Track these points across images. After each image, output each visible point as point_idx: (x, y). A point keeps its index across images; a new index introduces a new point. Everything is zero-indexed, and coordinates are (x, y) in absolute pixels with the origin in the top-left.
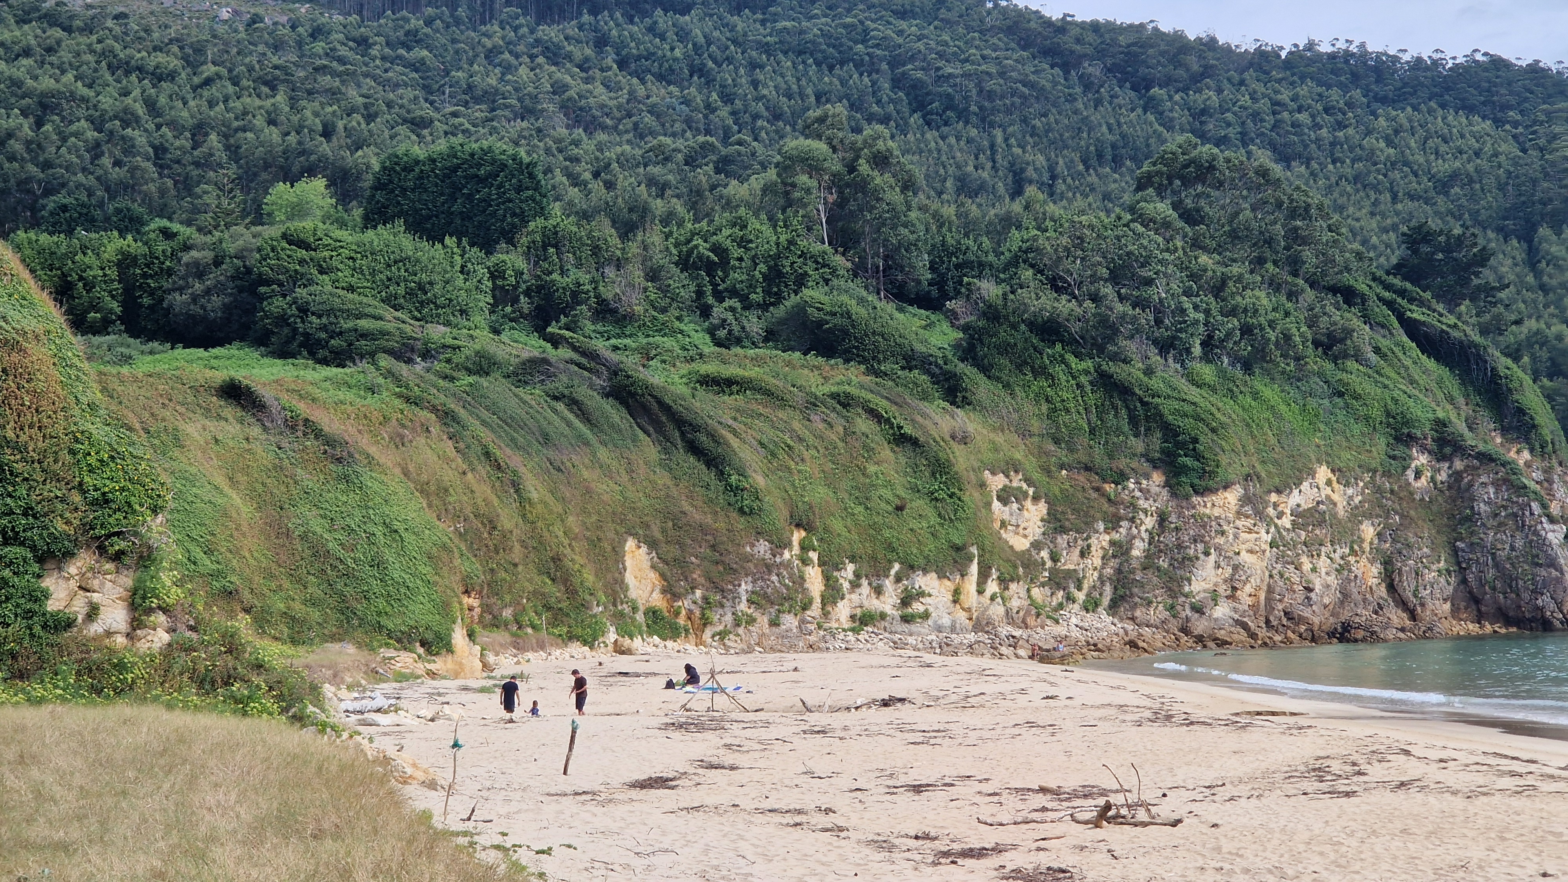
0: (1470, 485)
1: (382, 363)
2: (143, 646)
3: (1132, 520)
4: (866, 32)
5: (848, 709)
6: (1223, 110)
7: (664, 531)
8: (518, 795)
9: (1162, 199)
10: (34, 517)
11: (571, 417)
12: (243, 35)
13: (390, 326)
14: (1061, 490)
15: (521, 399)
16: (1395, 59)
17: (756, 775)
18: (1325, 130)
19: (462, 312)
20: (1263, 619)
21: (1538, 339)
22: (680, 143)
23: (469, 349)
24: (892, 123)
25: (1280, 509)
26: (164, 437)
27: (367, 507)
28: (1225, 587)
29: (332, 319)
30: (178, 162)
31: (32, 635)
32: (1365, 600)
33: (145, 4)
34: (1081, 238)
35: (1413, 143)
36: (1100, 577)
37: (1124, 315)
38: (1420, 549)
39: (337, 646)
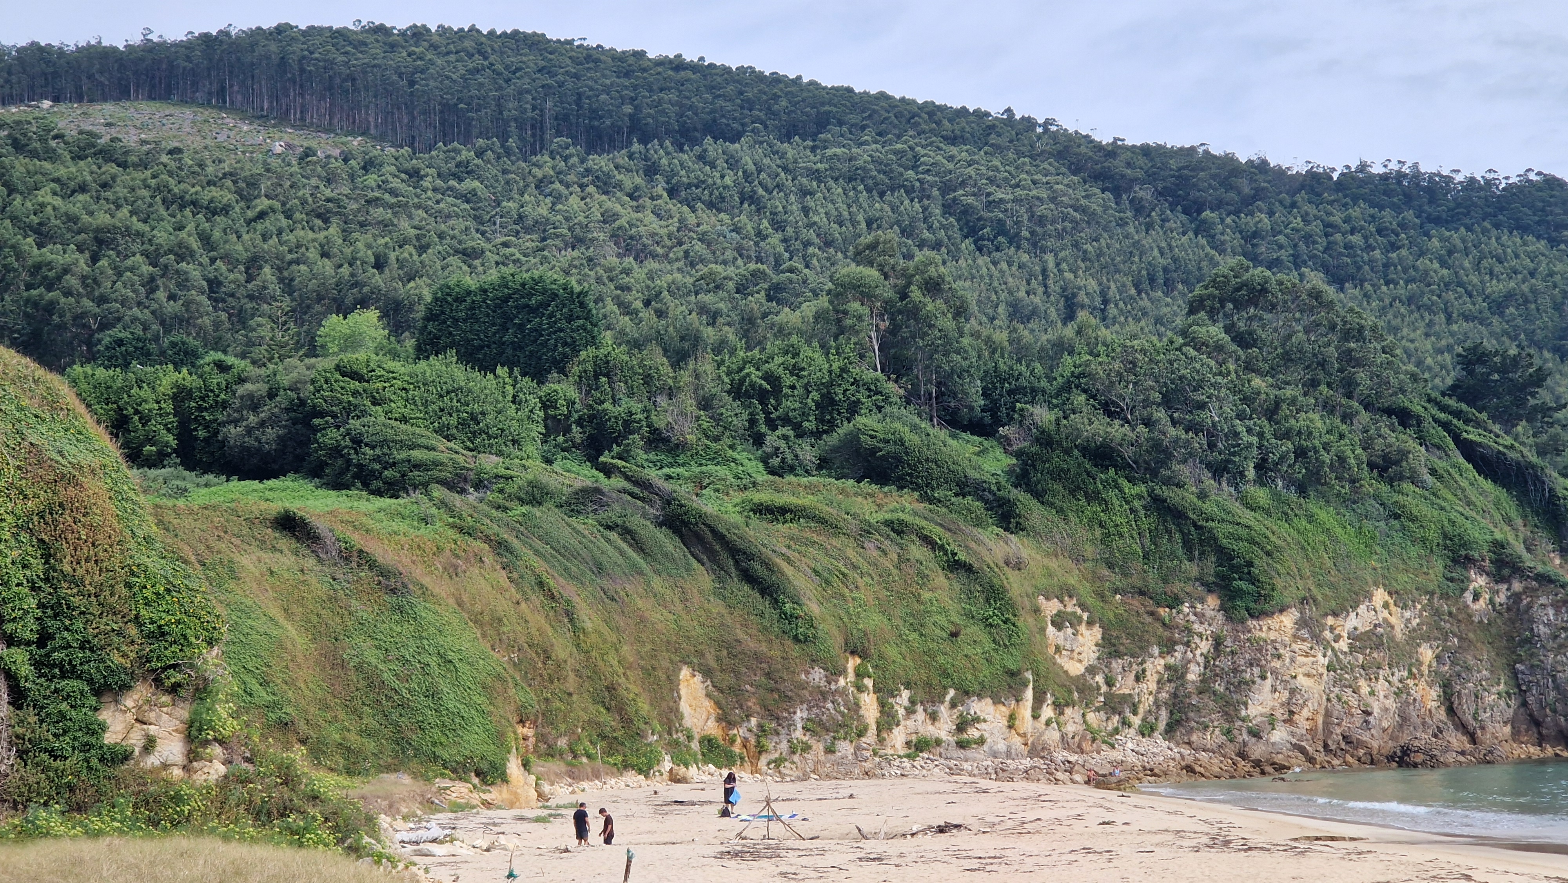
0: (1529, 606)
1: (436, 494)
2: (199, 778)
3: (1187, 644)
4: (916, 158)
5: (904, 836)
6: (1275, 233)
7: (718, 659)
9: (1214, 322)
10: (91, 650)
11: (624, 546)
12: (295, 169)
13: (443, 457)
14: (1116, 615)
15: (574, 529)
16: (1448, 179)
18: (1377, 252)
19: (514, 442)
20: (1322, 743)
22: (731, 271)
23: (522, 479)
24: (944, 249)
25: (1337, 632)
26: (219, 569)
27: (421, 638)
28: (1282, 711)
29: (386, 450)
30: (232, 295)
31: (90, 768)
32: (1424, 723)
33: (198, 138)
34: (1133, 363)
35: (1467, 264)
36: (1156, 702)
37: (1177, 440)
38: (1479, 672)
39: (392, 777)
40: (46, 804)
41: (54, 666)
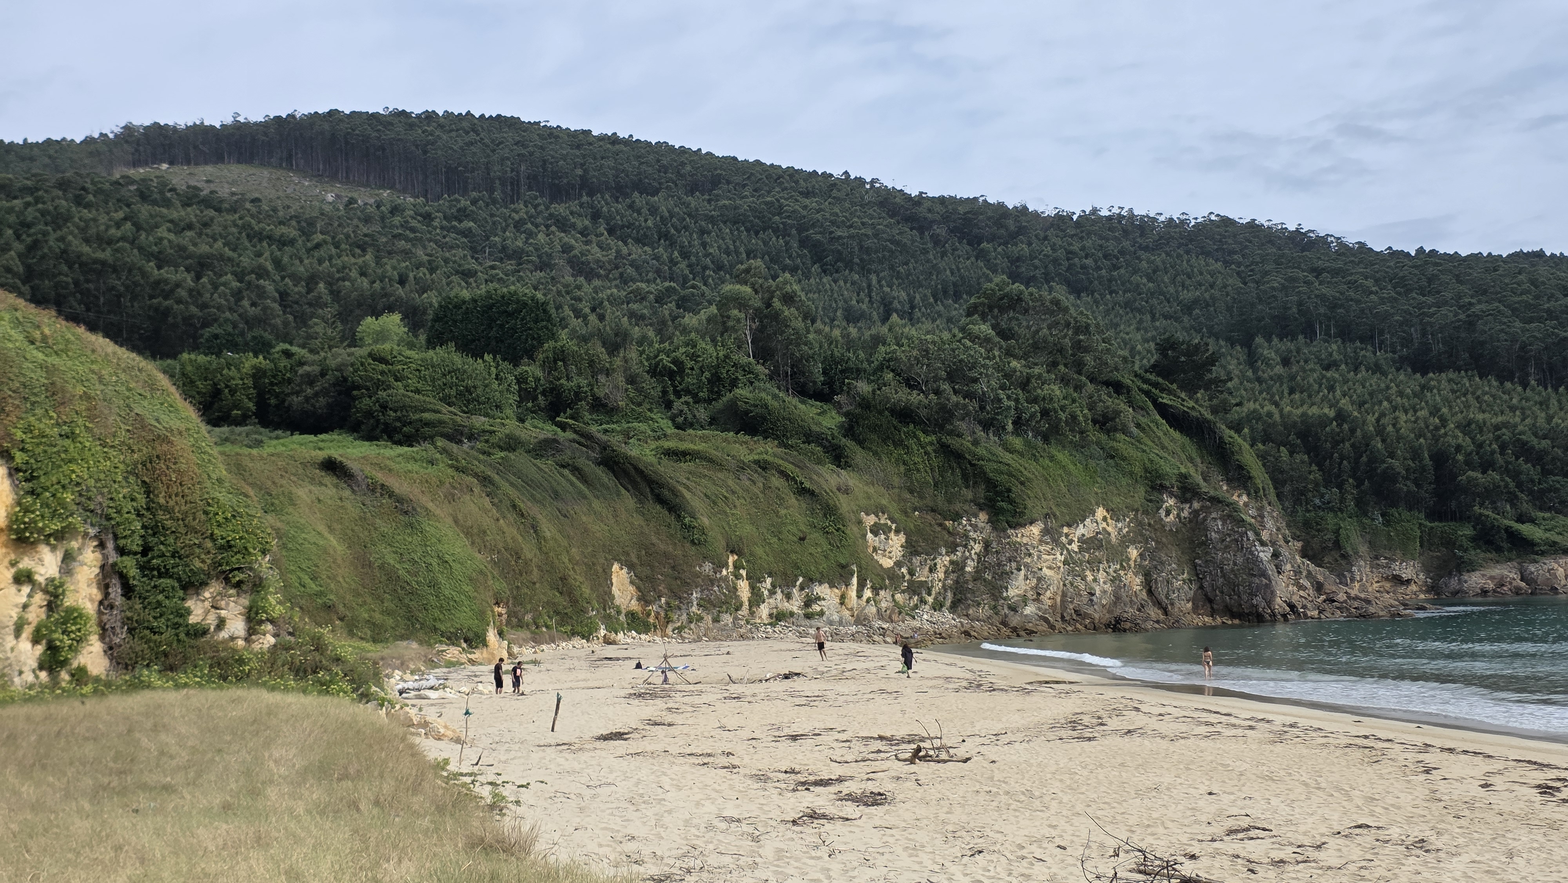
0: (1205, 519)
1: (439, 444)
2: (256, 647)
3: (965, 546)
4: (781, 207)
5: (761, 681)
6: (1032, 258)
7: (639, 557)
8: (516, 747)
9: (985, 322)
10: (180, 558)
11: (574, 479)
12: (342, 213)
13: (446, 417)
14: (915, 526)
15: (538, 467)
16: (1154, 220)
17: (686, 729)
18: (1104, 271)
19: (497, 407)
20: (1059, 615)
21: (1254, 416)
22: (652, 288)
23: (502, 432)
24: (800, 272)
25: (1070, 538)
26: (282, 498)
27: (426, 546)
28: (1032, 593)
29: (404, 413)
30: (297, 303)
31: (179, 641)
32: (1131, 601)
33: (274, 191)
34: (927, 351)
35: (1166, 279)
36: (944, 586)
37: (958, 404)
38: (1170, 565)
39: (405, 643)
40: (148, 665)
41: (153, 569)
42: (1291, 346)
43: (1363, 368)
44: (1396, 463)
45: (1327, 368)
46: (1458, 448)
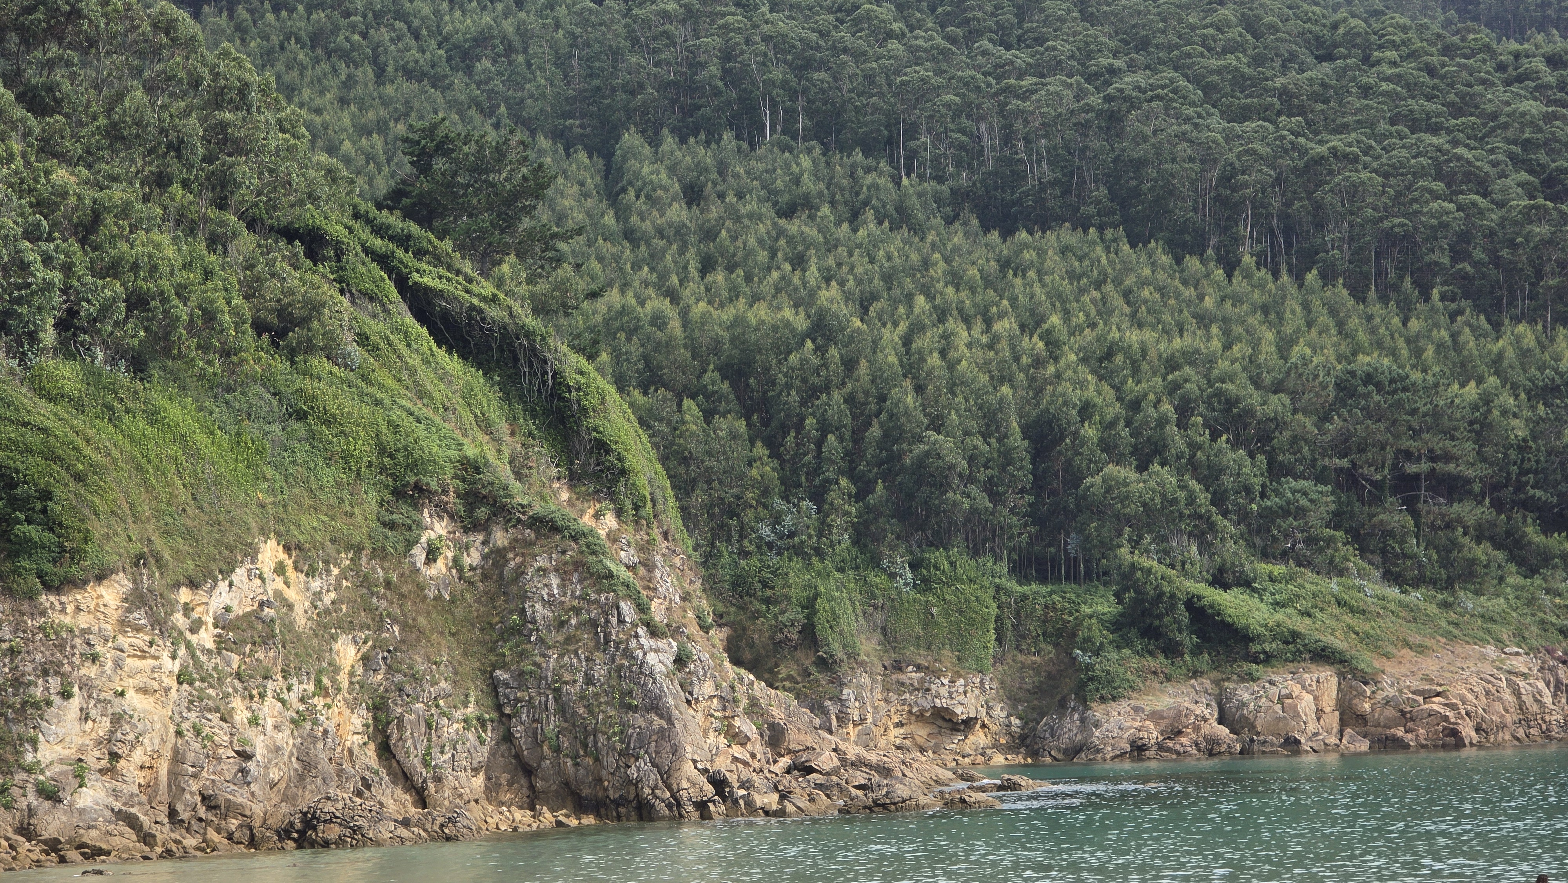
0: (520, 572)
20: (165, 809)
21: (623, 324)
25: (195, 615)
28: (97, 754)
32: (340, 773)
38: (434, 683)
42: (706, 156)
43: (870, 214)
44: (945, 443)
45: (788, 212)
46: (1086, 410)
